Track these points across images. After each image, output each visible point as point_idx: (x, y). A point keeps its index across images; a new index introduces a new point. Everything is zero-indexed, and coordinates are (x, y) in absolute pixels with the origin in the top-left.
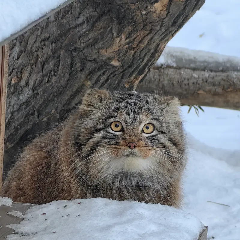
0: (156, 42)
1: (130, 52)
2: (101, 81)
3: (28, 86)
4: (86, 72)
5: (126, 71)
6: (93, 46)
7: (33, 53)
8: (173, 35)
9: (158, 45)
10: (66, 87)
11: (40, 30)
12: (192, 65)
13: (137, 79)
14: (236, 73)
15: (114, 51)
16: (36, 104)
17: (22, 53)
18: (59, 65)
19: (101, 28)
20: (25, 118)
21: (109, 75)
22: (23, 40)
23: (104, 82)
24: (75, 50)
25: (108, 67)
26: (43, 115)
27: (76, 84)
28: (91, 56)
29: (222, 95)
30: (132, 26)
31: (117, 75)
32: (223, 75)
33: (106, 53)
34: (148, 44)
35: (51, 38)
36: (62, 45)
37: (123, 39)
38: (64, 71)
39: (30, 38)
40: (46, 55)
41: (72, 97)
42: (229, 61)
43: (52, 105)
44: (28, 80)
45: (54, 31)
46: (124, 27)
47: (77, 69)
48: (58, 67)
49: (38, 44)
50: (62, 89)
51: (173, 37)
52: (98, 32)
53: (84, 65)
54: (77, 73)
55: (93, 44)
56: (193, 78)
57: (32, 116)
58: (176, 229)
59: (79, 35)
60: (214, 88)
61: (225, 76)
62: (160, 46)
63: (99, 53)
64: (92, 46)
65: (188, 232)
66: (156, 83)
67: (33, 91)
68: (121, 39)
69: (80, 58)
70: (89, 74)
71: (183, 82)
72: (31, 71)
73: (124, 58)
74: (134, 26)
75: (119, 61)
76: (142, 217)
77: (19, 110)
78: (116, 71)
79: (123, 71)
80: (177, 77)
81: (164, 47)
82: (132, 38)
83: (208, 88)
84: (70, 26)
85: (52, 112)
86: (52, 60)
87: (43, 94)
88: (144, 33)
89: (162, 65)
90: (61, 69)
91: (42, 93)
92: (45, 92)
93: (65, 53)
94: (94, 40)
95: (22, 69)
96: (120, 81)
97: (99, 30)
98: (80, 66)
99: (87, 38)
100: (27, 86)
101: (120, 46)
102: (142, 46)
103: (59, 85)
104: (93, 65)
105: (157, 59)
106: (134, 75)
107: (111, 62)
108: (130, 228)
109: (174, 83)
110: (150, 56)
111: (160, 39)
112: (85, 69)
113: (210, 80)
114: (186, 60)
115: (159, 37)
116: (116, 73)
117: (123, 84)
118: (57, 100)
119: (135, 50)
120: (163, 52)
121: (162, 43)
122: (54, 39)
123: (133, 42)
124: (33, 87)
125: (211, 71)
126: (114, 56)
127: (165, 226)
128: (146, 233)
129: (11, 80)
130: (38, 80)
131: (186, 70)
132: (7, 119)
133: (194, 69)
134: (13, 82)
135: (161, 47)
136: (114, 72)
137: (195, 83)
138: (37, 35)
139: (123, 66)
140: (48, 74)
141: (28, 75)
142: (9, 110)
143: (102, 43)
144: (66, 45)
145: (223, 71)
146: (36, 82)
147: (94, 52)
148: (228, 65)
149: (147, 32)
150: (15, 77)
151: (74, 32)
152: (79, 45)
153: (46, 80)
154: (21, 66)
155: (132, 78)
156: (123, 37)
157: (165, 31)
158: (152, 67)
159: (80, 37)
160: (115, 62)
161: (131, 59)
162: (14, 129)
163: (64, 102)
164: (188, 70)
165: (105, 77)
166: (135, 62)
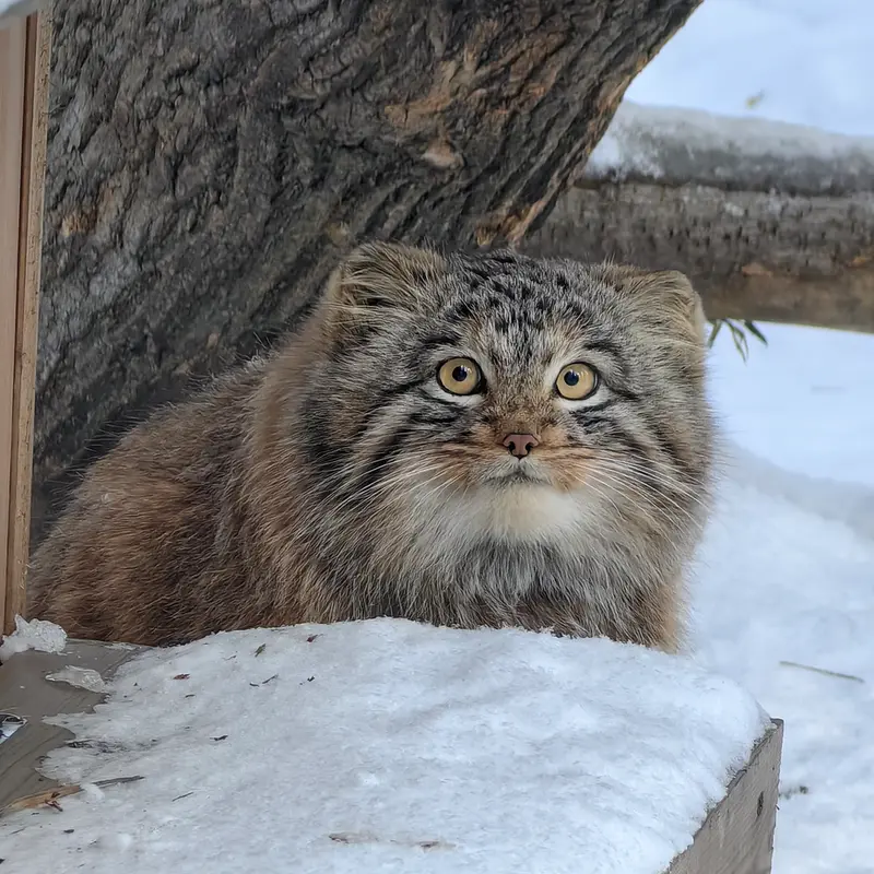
0: (591, 76)
1: (492, 112)
2: (387, 226)
3: (122, 246)
4: (333, 191)
5: (481, 187)
6: (358, 94)
7: (139, 122)
8: (650, 53)
9: (595, 90)
10: (260, 247)
11: (165, 36)
12: (722, 172)
13: (520, 218)
15: (436, 112)
16: (151, 312)
17: (98, 124)
18: (233, 166)
19: (387, 27)
20: (111, 363)
21: (417, 198)
22: (103, 76)
23: (398, 227)
24: (292, 107)
25: (412, 171)
26: (178, 351)
27: (296, 237)
28: (350, 130)
29: (834, 279)
30: (501, 16)
31: (446, 202)
32: (835, 208)
33: (404, 120)
34: (560, 85)
35: (205, 66)
36: (244, 91)
37: (469, 67)
38: (252, 186)
39: (128, 68)
40: (185, 131)
41: (281, 286)
42: (856, 155)
43: (210, 317)
44: (122, 224)
45: (216, 39)
46: (470, 20)
47: (298, 179)
48: (229, 174)
49: (156, 90)
50: (246, 256)
51: (649, 59)
52: (376, 39)
53: (325, 164)
54: (299, 195)
55: (359, 87)
56: (723, 217)
57: (137, 358)
59: (305, 51)
60: (800, 256)
61: (841, 211)
62: (602, 93)
63: (378, 117)
64: (353, 91)
66: (590, 237)
67: (140, 265)
68: (460, 68)
69: (311, 140)
70: (345, 199)
71: (688, 233)
72: (131, 189)
73: (471, 138)
74: (509, 19)
75: (453, 149)
76: (542, 682)
77: (88, 335)
78: (443, 185)
79: (468, 188)
80: (666, 214)
81: (620, 98)
82: (501, 62)
83: (779, 255)
84: (271, 20)
85: (210, 342)
86: (207, 149)
87: (177, 272)
88: (545, 45)
89: (612, 172)
90: (240, 182)
91: (172, 272)
92: (182, 265)
93: (256, 119)
94: (362, 69)
95: (98, 185)
96: (458, 224)
97: (380, 34)
98: (311, 168)
99: (337, 62)
100: (118, 245)
101: (458, 90)
102: (538, 91)
103: (236, 240)
104: (359, 166)
105: (594, 145)
106: (509, 203)
107: (423, 152)
109: (658, 235)
110: (565, 129)
111: (603, 64)
112: (331, 180)
113: (787, 226)
114: (699, 154)
115: (601, 59)
116: (444, 192)
117: (469, 235)
118: (228, 294)
121: (609, 83)
122: (217, 71)
123: (503, 78)
124: (137, 252)
125: (793, 192)
126: (437, 130)
129: (60, 226)
130: (159, 220)
131: (700, 189)
132: (46, 370)
133: (729, 186)
134: (66, 232)
135: (605, 97)
136: (436, 188)
137: (733, 238)
138: (152, 57)
139: (467, 166)
140: (195, 201)
141: (121, 204)
142: (51, 339)
143: (390, 80)
144: (259, 91)
145: (834, 192)
146: (148, 231)
147: (363, 115)
148: (854, 170)
149: (555, 40)
150: (74, 214)
151: (286, 42)
152: (305, 91)
153: (188, 221)
154: (96, 174)
155: (503, 212)
156: (469, 57)
157: (620, 33)
159: (312, 59)
160: (439, 152)
161: (496, 141)
162: (70, 405)
163: (253, 303)
164: (708, 190)
165: (403, 208)
166: (511, 153)
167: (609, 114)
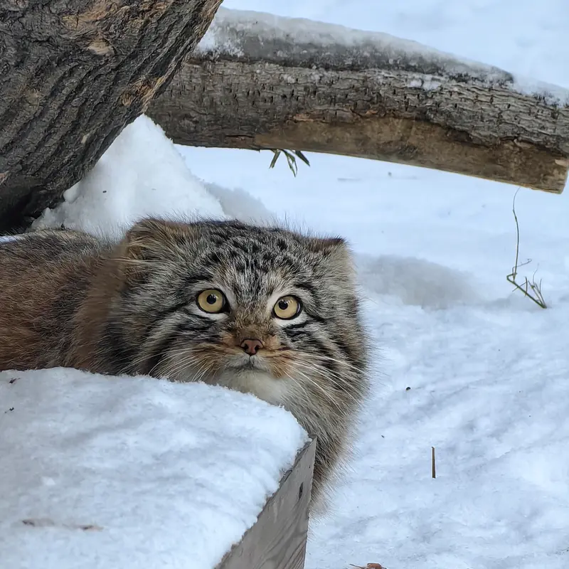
1: (133, 21)
2: (64, 91)
4: (29, 70)
5: (125, 68)
6: (46, 8)
9: (199, 7)
12: (282, 55)
13: (151, 87)
14: (383, 73)
15: (97, 21)
21: (84, 75)
23: (71, 93)
24: (4, 16)
25: (80, 57)
27: (5, 98)
28: (41, 31)
29: (352, 124)
31: (103, 77)
32: (354, 78)
33: (76, 25)
34: (177, 4)
42: (368, 44)
47: (7, 62)
53: (25, 52)
54: (7, 72)
55: (47, 4)
56: (282, 84)
58: (242, 441)
60: (332, 110)
61: (358, 81)
62: (204, 9)
63: (59, 23)
64: (43, 6)
65: (269, 448)
66: (196, 95)
69: (15, 37)
70: (36, 75)
71: (259, 93)
73: (119, 37)
75: (108, 44)
76: (161, 413)
78: (101, 66)
79: (118, 68)
80: (245, 81)
81: (215, 11)
83: (318, 108)
89: (210, 53)
96: (110, 91)
98: (15, 54)
101: (111, 6)
102: (163, 7)
104: (47, 53)
105: (199, 40)
106: (143, 78)
107: (88, 46)
108: (132, 439)
109: (239, 95)
110: (180, 31)
112: (28, 62)
113: (323, 90)
114: (267, 42)
116: (101, 71)
117: (117, 98)
119: (146, 18)
120: (213, 23)
125: (327, 68)
126: (96, 31)
127: (214, 434)
128: (170, 452)
131: (267, 65)
133: (286, 64)
135: (206, 11)
136: (96, 68)
139: (116, 55)
143: (67, 1)
145: (353, 68)
147: (49, 22)
152: (12, 6)
155: (139, 83)
158: (187, 56)
160: (98, 46)
161: (135, 39)
164: (272, 66)
165: (74, 81)
166: (145, 46)
167: (208, 21)
